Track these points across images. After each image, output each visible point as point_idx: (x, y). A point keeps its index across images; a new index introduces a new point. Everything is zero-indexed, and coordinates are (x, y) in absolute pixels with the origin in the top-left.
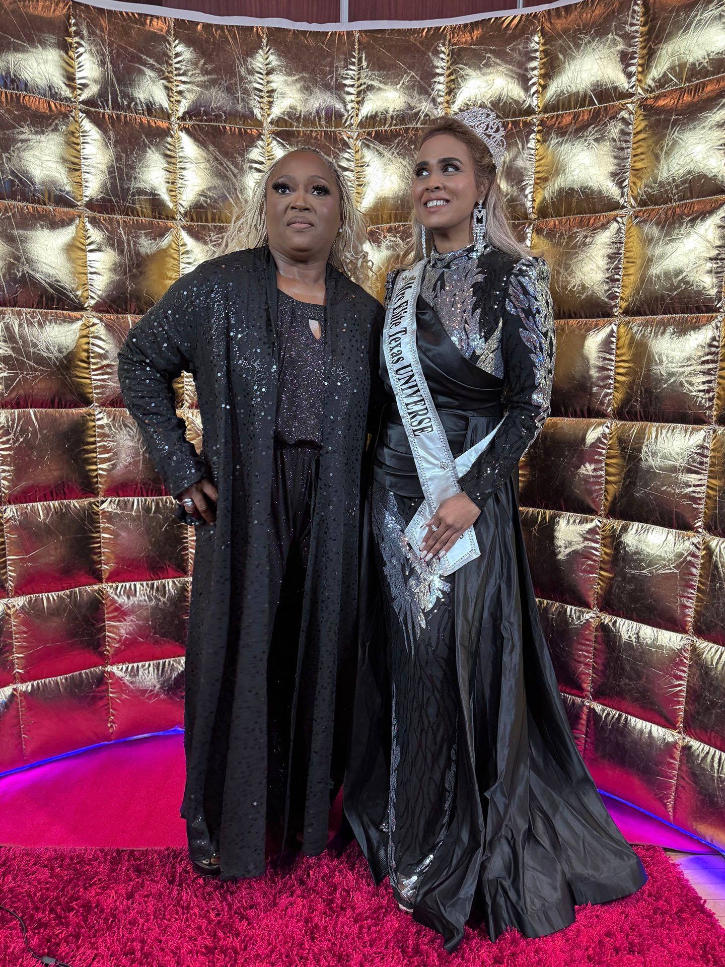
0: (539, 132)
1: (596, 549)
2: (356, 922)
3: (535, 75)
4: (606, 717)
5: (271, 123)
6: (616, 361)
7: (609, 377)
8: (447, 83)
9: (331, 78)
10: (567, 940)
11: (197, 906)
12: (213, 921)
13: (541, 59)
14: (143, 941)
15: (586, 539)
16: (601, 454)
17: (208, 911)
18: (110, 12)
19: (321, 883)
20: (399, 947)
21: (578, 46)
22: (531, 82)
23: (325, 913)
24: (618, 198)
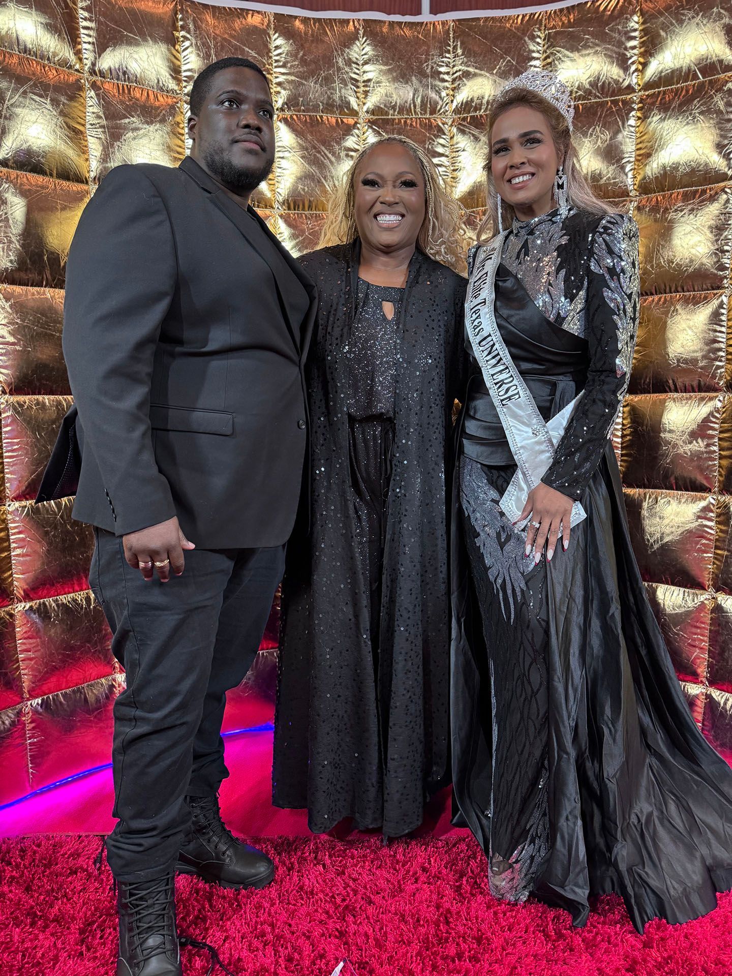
0: (639, 109)
1: (710, 528)
2: (489, 907)
3: (634, 55)
4: (725, 703)
5: (367, 112)
6: (728, 333)
7: (720, 350)
8: (543, 66)
9: (427, 65)
10: (716, 926)
11: (322, 891)
12: (340, 906)
13: (641, 38)
14: (272, 925)
15: (699, 517)
16: (713, 429)
17: (333, 897)
18: (213, 7)
19: (444, 871)
20: (540, 931)
21: (681, 22)
22: (630, 61)
23: (454, 899)
24: (726, 170)
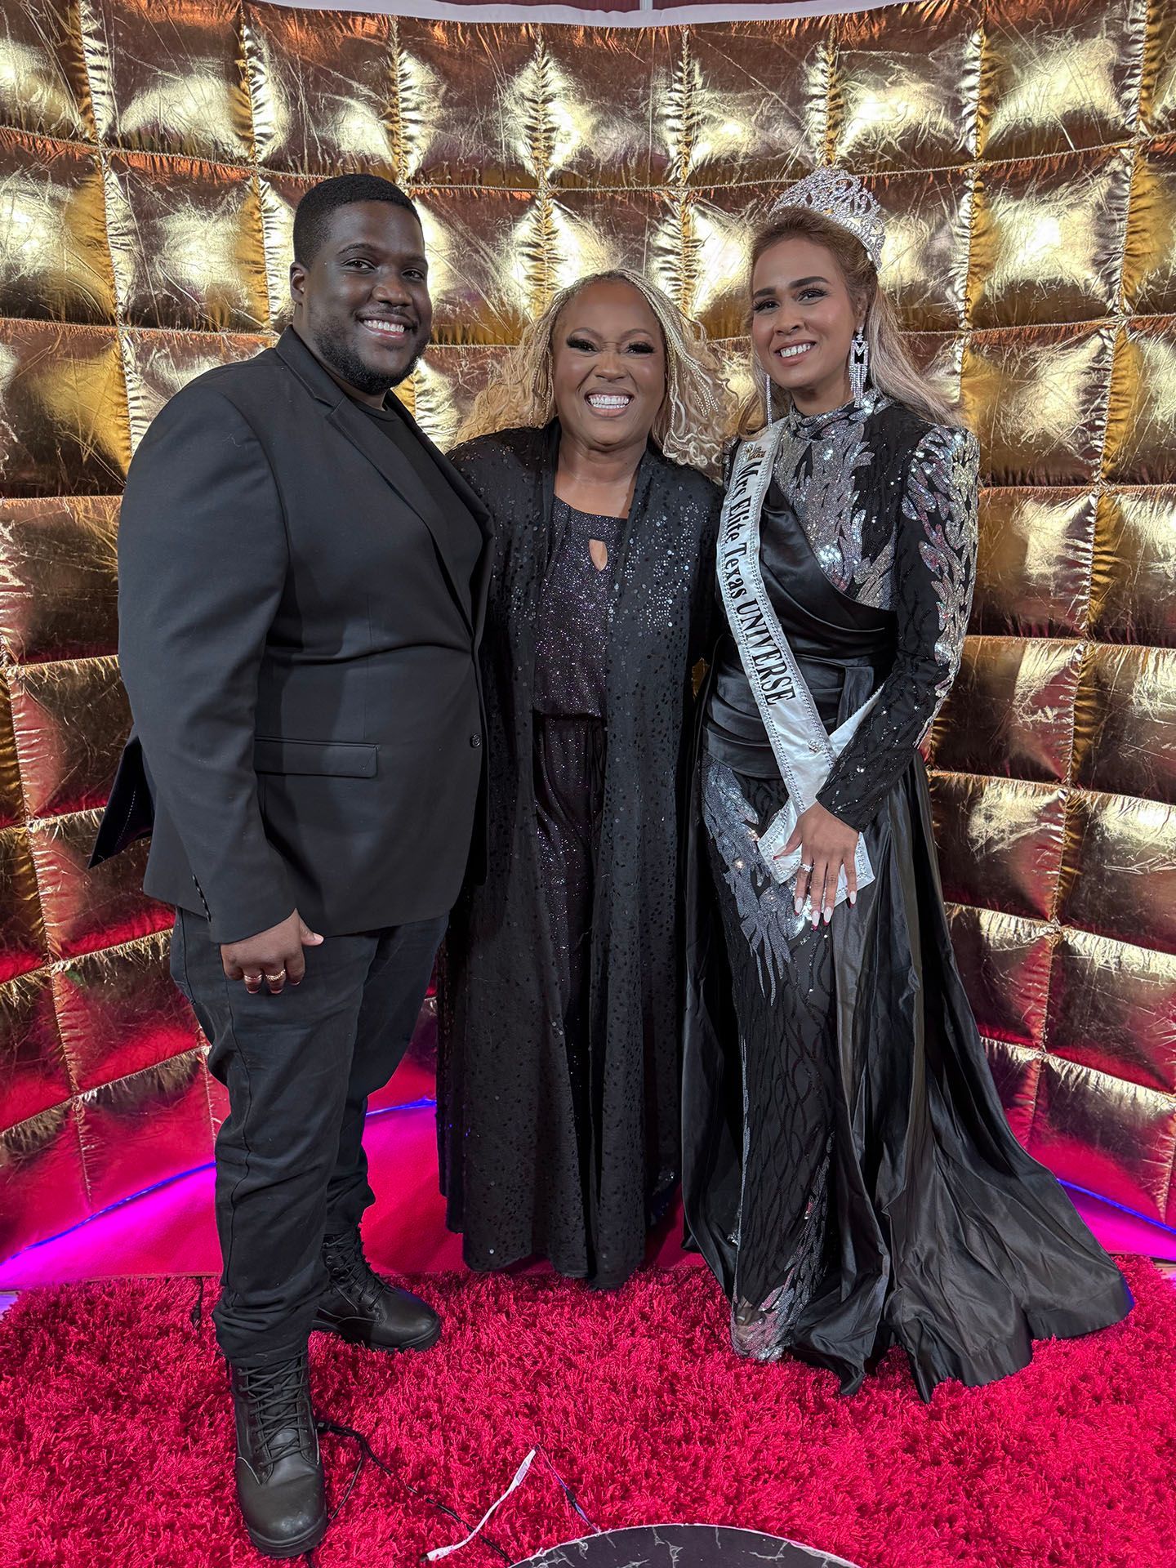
0: (978, 190)
1: (1057, 834)
2: (729, 1368)
3: (971, 100)
4: (1067, 1076)
5: (552, 180)
6: (1095, 553)
7: (1083, 576)
8: (830, 110)
9: (647, 105)
10: (1027, 1387)
11: (505, 1351)
12: (529, 1371)
13: (984, 72)
14: (439, 1400)
15: (1041, 819)
16: (1068, 693)
17: (520, 1359)
18: (298, 11)
19: (672, 1319)
20: (794, 1400)
21: (1044, 54)
22: (966, 111)
23: (684, 1358)
24: (1104, 299)
